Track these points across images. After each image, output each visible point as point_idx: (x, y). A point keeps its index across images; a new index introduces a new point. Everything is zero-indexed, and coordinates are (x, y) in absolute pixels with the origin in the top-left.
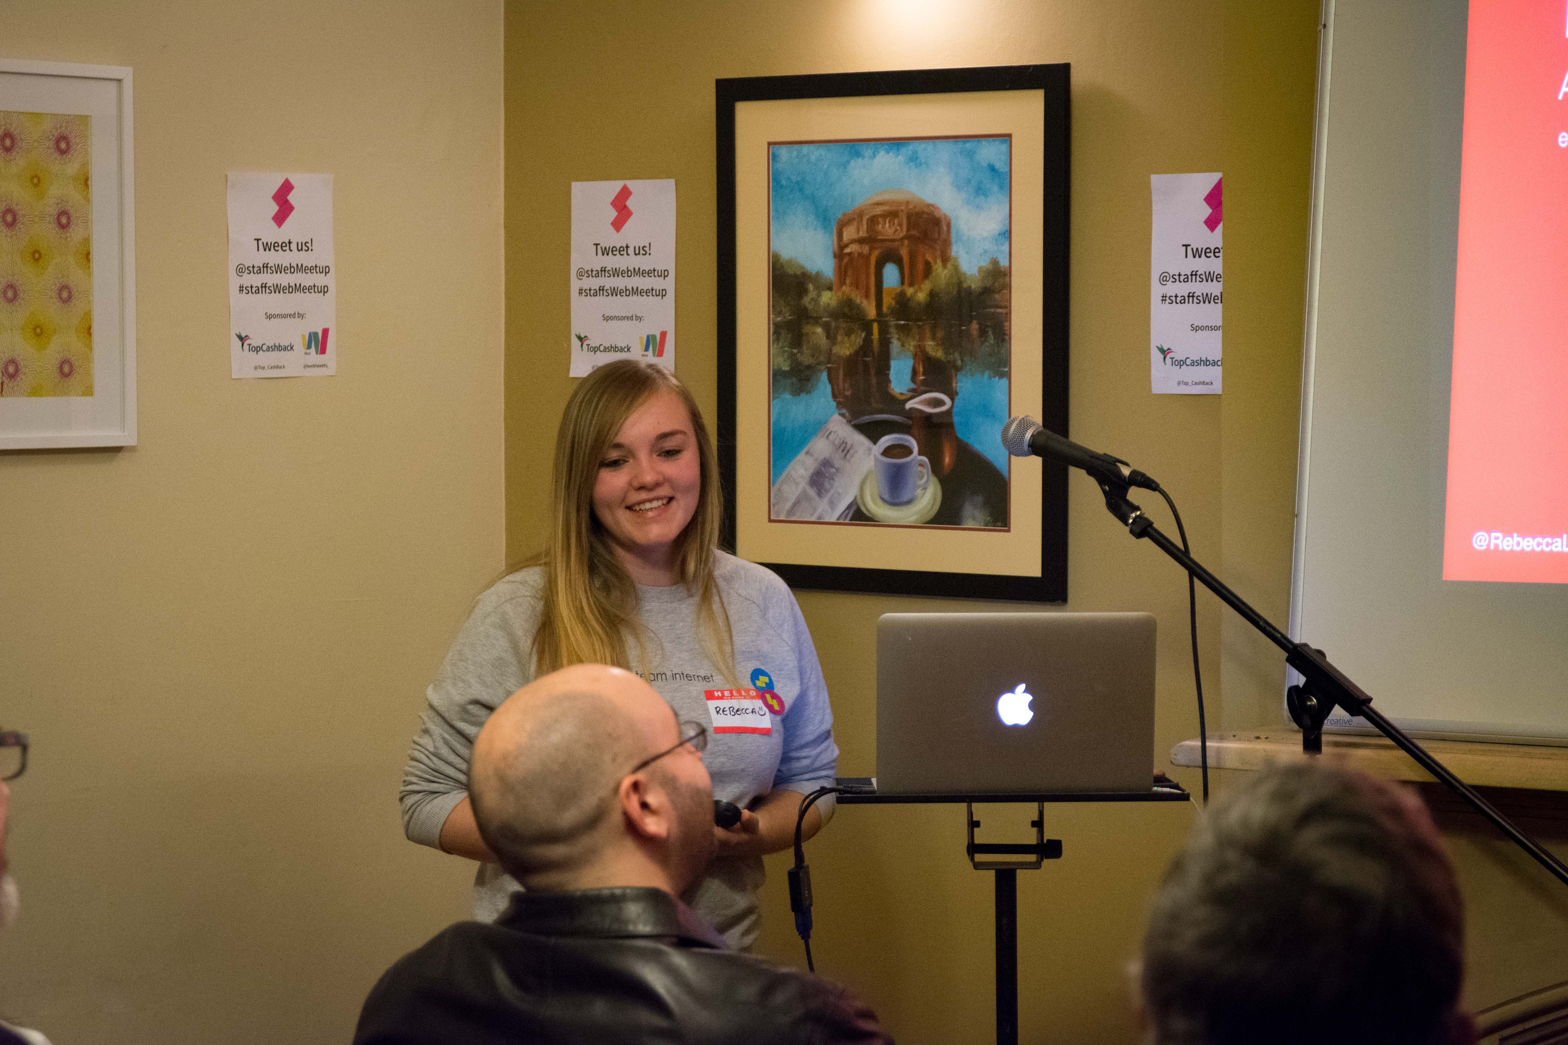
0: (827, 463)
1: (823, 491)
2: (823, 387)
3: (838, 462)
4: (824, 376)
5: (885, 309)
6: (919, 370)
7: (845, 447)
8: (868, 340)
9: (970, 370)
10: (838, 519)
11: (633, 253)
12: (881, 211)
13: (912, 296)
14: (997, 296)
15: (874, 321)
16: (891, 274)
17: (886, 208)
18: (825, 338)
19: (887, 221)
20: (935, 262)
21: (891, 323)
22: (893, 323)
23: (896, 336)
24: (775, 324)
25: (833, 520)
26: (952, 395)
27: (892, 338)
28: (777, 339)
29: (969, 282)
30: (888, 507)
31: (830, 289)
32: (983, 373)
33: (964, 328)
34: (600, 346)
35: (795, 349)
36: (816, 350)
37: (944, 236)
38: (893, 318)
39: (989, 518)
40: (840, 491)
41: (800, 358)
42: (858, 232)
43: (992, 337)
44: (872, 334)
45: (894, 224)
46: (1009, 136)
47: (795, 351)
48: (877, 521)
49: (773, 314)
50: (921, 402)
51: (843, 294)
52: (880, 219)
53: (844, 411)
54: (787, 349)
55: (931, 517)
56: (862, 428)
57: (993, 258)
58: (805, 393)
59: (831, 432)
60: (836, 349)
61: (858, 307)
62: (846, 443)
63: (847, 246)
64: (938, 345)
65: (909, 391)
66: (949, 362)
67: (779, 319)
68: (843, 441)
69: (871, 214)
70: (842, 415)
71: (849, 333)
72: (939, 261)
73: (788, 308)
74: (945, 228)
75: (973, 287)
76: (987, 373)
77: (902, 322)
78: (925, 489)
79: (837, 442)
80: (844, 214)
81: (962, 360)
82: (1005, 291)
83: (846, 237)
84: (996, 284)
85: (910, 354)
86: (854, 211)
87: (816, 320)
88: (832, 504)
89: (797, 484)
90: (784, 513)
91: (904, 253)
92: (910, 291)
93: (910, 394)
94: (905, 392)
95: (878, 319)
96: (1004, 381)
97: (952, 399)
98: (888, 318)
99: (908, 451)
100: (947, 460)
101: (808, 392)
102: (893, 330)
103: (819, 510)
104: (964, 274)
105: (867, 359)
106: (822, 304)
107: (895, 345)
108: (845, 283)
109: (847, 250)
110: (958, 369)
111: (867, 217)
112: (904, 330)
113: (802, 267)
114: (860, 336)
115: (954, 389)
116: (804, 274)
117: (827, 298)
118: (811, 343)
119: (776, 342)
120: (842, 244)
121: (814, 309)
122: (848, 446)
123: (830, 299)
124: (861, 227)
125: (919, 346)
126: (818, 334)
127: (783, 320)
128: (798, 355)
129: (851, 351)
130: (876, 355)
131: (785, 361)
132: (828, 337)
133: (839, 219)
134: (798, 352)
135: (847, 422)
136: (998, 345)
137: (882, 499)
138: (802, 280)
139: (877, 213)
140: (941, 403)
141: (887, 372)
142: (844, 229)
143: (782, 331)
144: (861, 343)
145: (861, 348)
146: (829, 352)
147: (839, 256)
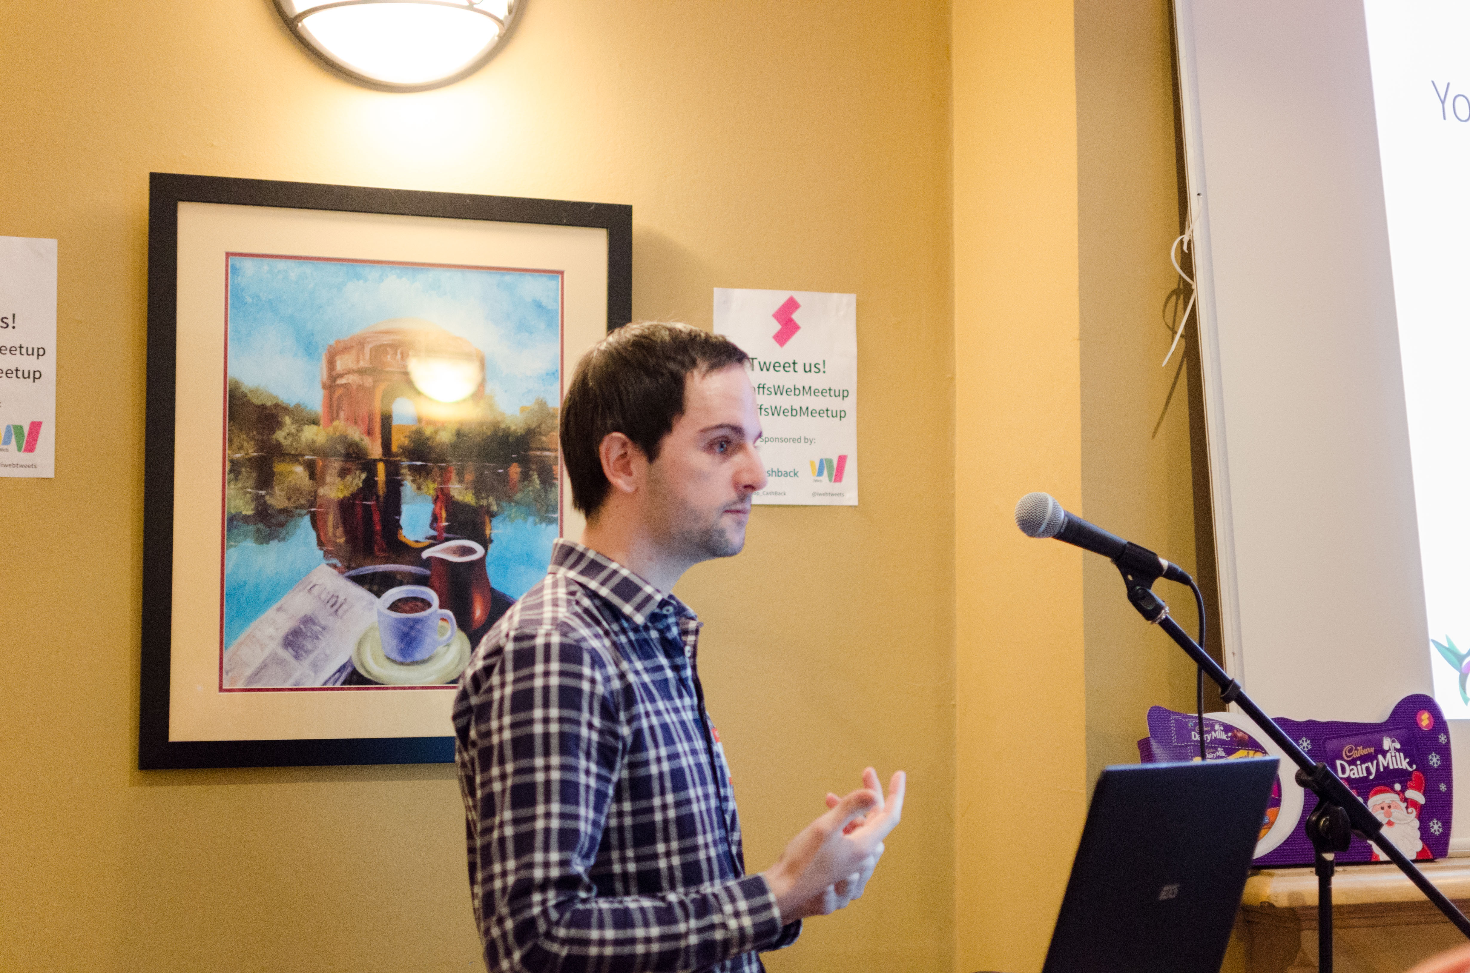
0: (308, 620)
1: (304, 654)
3: (324, 617)
5: (395, 448)
6: (441, 517)
7: (336, 603)
8: (370, 483)
9: (509, 516)
10: (325, 684)
12: (392, 340)
13: (432, 434)
14: (544, 438)
15: (381, 460)
18: (307, 478)
19: (399, 351)
21: (402, 463)
22: (406, 463)
23: (410, 478)
24: (231, 461)
25: (318, 685)
26: (485, 542)
27: (403, 480)
29: (510, 422)
30: (396, 667)
31: (315, 422)
33: (500, 471)
35: (262, 490)
36: (294, 492)
38: (405, 457)
40: (328, 652)
41: (269, 500)
42: (358, 361)
43: (538, 482)
44: (376, 475)
46: (561, 273)
47: (263, 492)
48: (382, 684)
49: (230, 450)
50: (443, 551)
52: (389, 349)
53: (335, 561)
54: (249, 490)
56: (359, 580)
57: (537, 399)
58: (276, 541)
59: (314, 586)
60: (322, 491)
61: (357, 445)
62: (337, 597)
63: (340, 376)
64: (466, 489)
65: (427, 538)
66: (482, 506)
67: (238, 455)
68: (333, 596)
69: (378, 343)
70: (335, 567)
71: (342, 472)
73: (252, 442)
75: (513, 428)
76: (531, 519)
77: (419, 463)
78: (448, 645)
79: (324, 596)
80: (338, 342)
81: (498, 505)
83: (340, 365)
84: (543, 426)
85: (430, 499)
86: (351, 339)
87: (295, 458)
88: (316, 667)
89: (263, 646)
90: (244, 680)
92: (428, 430)
93: (429, 541)
94: (421, 539)
95: (383, 458)
97: (486, 548)
98: (399, 458)
99: (426, 604)
100: (478, 613)
102: (404, 471)
103: (296, 675)
104: (502, 414)
105: (369, 503)
106: (304, 440)
108: (338, 418)
109: (340, 381)
110: (492, 515)
111: (370, 346)
112: (420, 472)
113: (275, 398)
114: (360, 477)
115: (488, 536)
116: (277, 406)
117: (310, 434)
118: (286, 484)
119: (233, 482)
120: (334, 373)
121: (292, 444)
122: (340, 600)
123: (317, 435)
124: (361, 358)
125: (442, 490)
126: (297, 474)
127: (247, 457)
128: (267, 497)
129: (347, 493)
130: (382, 499)
131: (247, 503)
132: (312, 476)
133: (331, 346)
134: (267, 494)
135: (340, 573)
136: (546, 490)
137: (388, 658)
138: (274, 411)
139: (385, 342)
140: (472, 551)
141: (397, 517)
142: (337, 358)
143: (243, 469)
144: (361, 485)
145: (360, 490)
146: (313, 494)
147: (331, 385)
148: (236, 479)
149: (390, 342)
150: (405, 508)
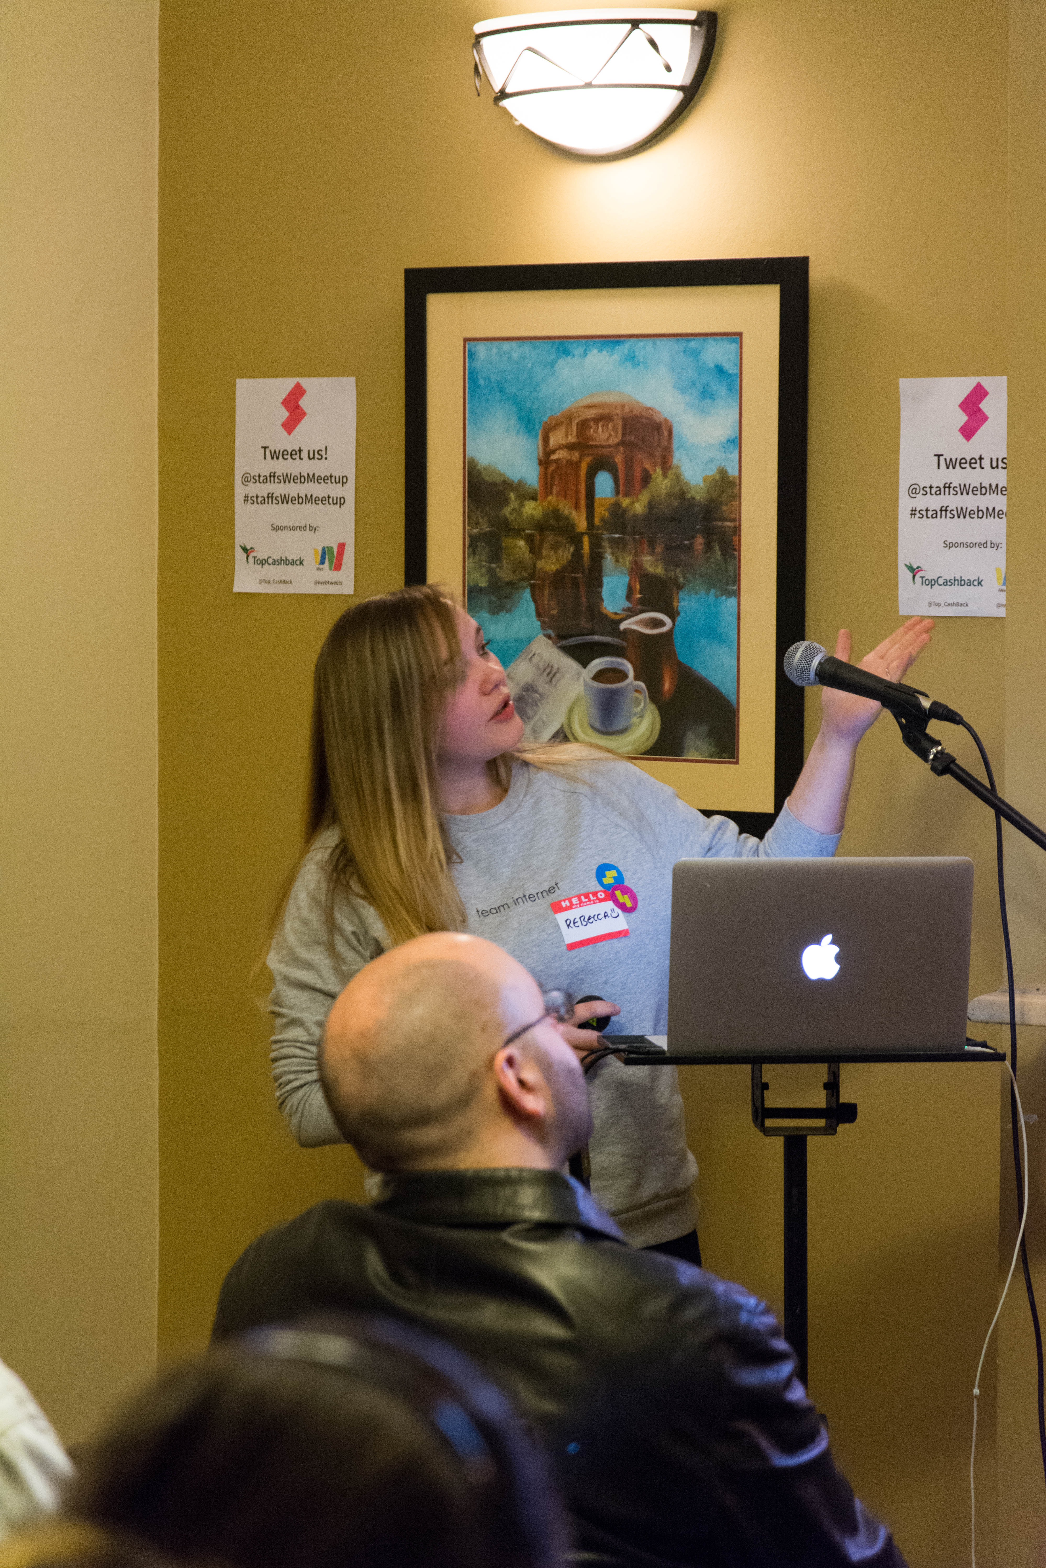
0: (529, 688)
2: (526, 604)
3: (542, 687)
4: (527, 594)
5: (597, 522)
6: (636, 588)
7: (551, 671)
8: (577, 555)
9: (694, 588)
11: (307, 456)
12: (592, 414)
13: (627, 506)
14: (725, 508)
15: (586, 533)
16: (604, 483)
17: (599, 411)
18: (528, 552)
19: (600, 426)
20: (655, 471)
21: (603, 536)
22: (606, 536)
23: (609, 551)
24: (470, 536)
26: (673, 614)
27: (604, 553)
28: (474, 553)
29: (693, 492)
30: (598, 735)
31: (534, 498)
32: (708, 591)
33: (686, 542)
34: (268, 558)
35: (494, 563)
36: (518, 565)
37: (664, 442)
38: (606, 530)
39: (714, 749)
40: (545, 718)
41: (500, 574)
42: (567, 435)
43: (719, 553)
44: (582, 549)
45: (608, 428)
46: (740, 335)
47: (494, 566)
49: (468, 525)
50: (637, 623)
51: (549, 503)
52: (592, 423)
53: (550, 632)
54: (484, 564)
55: (649, 747)
56: (569, 651)
57: (719, 467)
59: (534, 655)
60: (540, 564)
61: (567, 519)
62: (552, 666)
63: (553, 452)
64: (657, 560)
65: (624, 610)
66: (670, 578)
67: (475, 531)
68: (549, 664)
69: (583, 418)
70: (548, 637)
71: (556, 547)
72: (659, 471)
73: (486, 518)
74: (666, 433)
75: (698, 498)
76: (713, 591)
77: (617, 536)
78: (642, 717)
79: (541, 665)
80: (551, 418)
81: (684, 577)
82: (734, 503)
83: (552, 442)
84: (724, 496)
85: (626, 572)
86: (562, 414)
87: (518, 533)
88: (536, 733)
91: (619, 460)
92: (625, 502)
93: (625, 614)
94: (619, 612)
95: (588, 531)
96: (733, 601)
97: (673, 620)
98: (600, 531)
99: (623, 676)
100: (667, 686)
101: (509, 611)
102: (605, 544)
104: (688, 484)
105: (577, 575)
106: (525, 515)
107: (608, 560)
108: (551, 494)
109: (554, 457)
110: (680, 587)
111: (577, 421)
112: (619, 545)
113: (504, 475)
114: (569, 550)
115: (675, 608)
116: (504, 482)
117: (531, 509)
118: (512, 557)
119: (472, 556)
120: (548, 449)
121: (515, 519)
122: (555, 670)
123: (535, 509)
124: (570, 432)
125: (636, 562)
126: (520, 548)
127: (481, 532)
128: (498, 570)
129: (558, 566)
130: (587, 571)
131: (481, 576)
132: (532, 551)
133: (545, 423)
134: (498, 567)
135: (554, 643)
136: (726, 562)
137: (593, 727)
138: (502, 488)
139: (589, 417)
140: (661, 624)
141: (599, 589)
142: (550, 434)
143: (479, 544)
144: (570, 558)
145: (569, 563)
146: (532, 567)
147: (544, 462)
148: (474, 554)
149: (593, 416)
150: (605, 580)
